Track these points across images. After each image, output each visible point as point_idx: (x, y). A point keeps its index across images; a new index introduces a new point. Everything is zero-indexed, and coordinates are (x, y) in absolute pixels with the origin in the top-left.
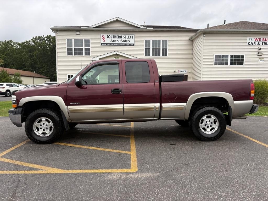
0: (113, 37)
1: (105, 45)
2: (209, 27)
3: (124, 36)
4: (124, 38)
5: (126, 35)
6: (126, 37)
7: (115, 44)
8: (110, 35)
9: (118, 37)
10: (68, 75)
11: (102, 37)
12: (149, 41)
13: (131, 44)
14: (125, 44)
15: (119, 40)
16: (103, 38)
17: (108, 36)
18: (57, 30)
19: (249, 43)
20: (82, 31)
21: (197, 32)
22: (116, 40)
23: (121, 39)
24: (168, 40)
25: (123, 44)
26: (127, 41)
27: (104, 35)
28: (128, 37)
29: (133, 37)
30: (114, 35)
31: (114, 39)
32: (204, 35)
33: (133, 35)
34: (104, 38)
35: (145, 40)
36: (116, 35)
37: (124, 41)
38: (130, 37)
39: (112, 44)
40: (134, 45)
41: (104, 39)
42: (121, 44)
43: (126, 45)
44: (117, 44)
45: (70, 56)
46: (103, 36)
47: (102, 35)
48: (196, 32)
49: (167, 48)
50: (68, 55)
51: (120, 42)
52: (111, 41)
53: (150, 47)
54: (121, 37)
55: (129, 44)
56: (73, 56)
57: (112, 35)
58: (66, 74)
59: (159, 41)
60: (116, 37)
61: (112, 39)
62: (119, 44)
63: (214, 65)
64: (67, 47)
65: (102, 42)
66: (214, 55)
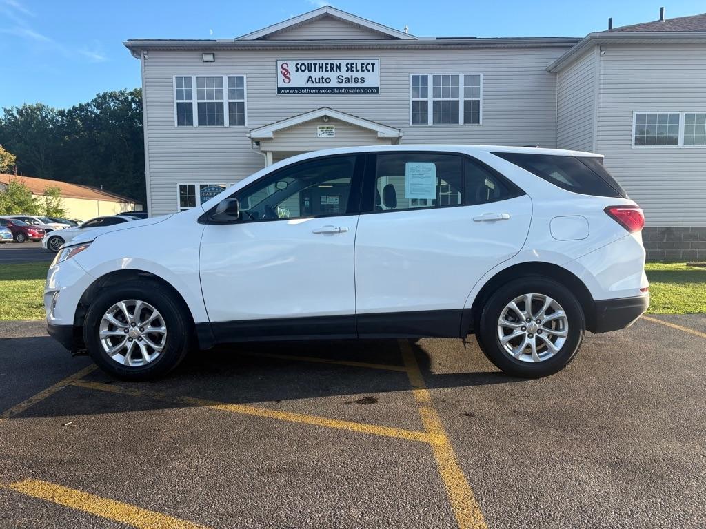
0: (313, 66)
1: (289, 93)
2: (613, 28)
3: (348, 64)
4: (347, 71)
5: (354, 62)
6: (354, 68)
7: (320, 88)
8: (306, 63)
9: (329, 68)
10: (181, 186)
11: (280, 69)
12: (425, 78)
13: (368, 88)
14: (352, 88)
15: (333, 75)
16: (284, 71)
17: (299, 66)
18: (144, 50)
20: (220, 50)
21: (572, 49)
22: (323, 78)
23: (338, 73)
24: (481, 75)
25: (345, 88)
26: (356, 80)
27: (285, 62)
28: (359, 68)
29: (376, 67)
30: (317, 62)
31: (316, 75)
32: (601, 51)
33: (376, 62)
34: (287, 71)
35: (411, 75)
36: (324, 62)
37: (348, 80)
38: (365, 68)
39: (310, 89)
40: (377, 90)
41: (288, 75)
42: (337, 88)
43: (354, 91)
44: (325, 88)
45: (185, 129)
46: (285, 66)
47: (280, 63)
48: (571, 46)
49: (481, 99)
50: (178, 124)
51: (334, 84)
52: (308, 81)
53: (427, 97)
54: (338, 67)
55: (364, 88)
56: (195, 129)
57: (310, 62)
58: (175, 182)
59: (455, 79)
60: (322, 67)
61: (310, 74)
62: (333, 90)
63: (633, 146)
64: (176, 101)
65: (281, 85)
66: (635, 113)
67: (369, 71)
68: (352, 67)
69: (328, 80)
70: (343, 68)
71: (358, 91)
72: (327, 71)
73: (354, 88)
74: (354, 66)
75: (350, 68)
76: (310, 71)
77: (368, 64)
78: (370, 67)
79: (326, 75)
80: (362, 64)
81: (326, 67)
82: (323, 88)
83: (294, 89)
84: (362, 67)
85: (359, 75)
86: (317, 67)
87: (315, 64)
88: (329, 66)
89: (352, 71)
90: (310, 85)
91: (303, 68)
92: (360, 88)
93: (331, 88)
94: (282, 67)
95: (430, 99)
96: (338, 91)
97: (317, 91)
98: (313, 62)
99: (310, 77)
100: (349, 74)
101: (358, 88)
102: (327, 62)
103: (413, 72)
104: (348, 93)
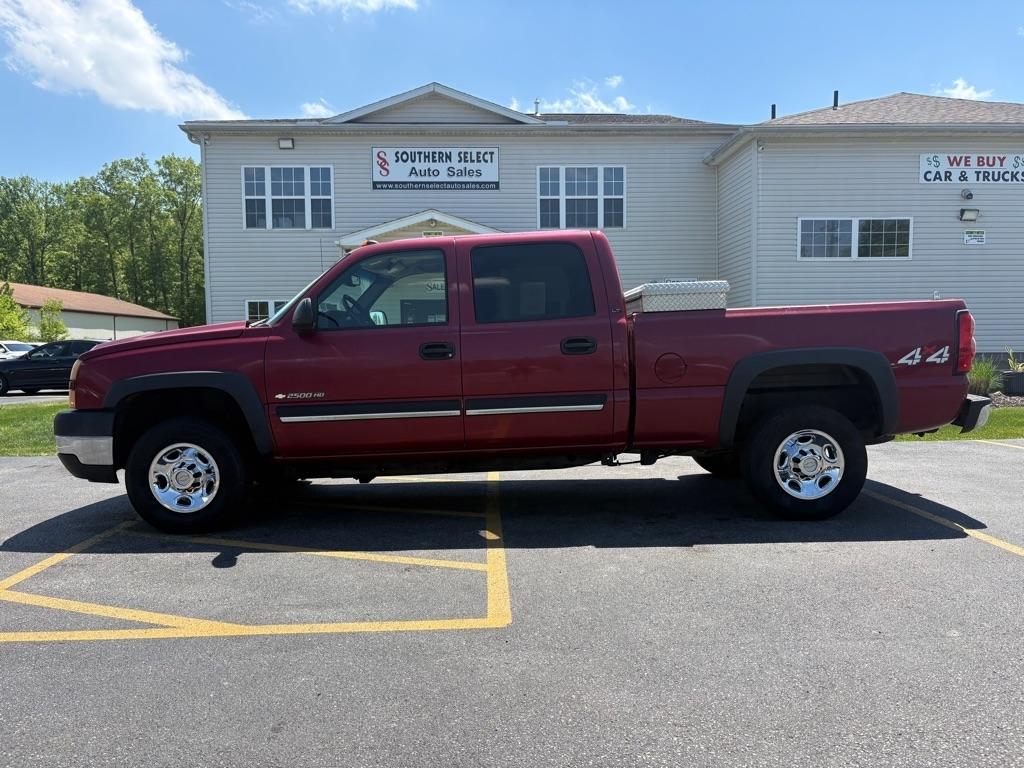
0: (417, 156)
1: (388, 188)
2: (777, 116)
3: (460, 153)
4: (460, 161)
5: (469, 150)
6: (469, 158)
7: (426, 183)
8: (408, 151)
9: (437, 158)
10: (250, 304)
11: (376, 159)
12: (555, 173)
13: (485, 183)
14: (466, 183)
15: (442, 167)
16: (380, 161)
17: (399, 155)
18: (206, 134)
19: (929, 176)
20: (301, 135)
21: (734, 136)
22: (429, 170)
23: (449, 164)
24: (625, 167)
25: (458, 183)
26: (470, 173)
28: (474, 157)
29: (495, 157)
30: (422, 150)
31: (421, 166)
32: (759, 146)
33: (495, 150)
34: (384, 161)
35: (538, 167)
36: (431, 150)
37: (461, 173)
38: (481, 159)
39: (414, 183)
40: (497, 185)
41: (386, 166)
42: (447, 183)
43: (468, 186)
44: (432, 183)
45: (256, 232)
46: (382, 155)
47: (376, 151)
48: (731, 134)
49: (624, 197)
50: (248, 226)
51: (443, 177)
52: (411, 173)
53: (558, 194)
54: (449, 157)
55: (480, 183)
56: (269, 232)
57: (413, 150)
58: (243, 298)
59: (593, 172)
60: (428, 157)
61: (413, 165)
62: (442, 185)
63: (799, 258)
64: (244, 197)
65: (378, 178)
66: (800, 219)
67: (486, 161)
68: (466, 157)
69: (435, 173)
70: (455, 158)
71: (473, 186)
72: (434, 161)
73: (469, 183)
74: (469, 156)
75: (463, 158)
76: (413, 161)
77: (486, 153)
78: (488, 157)
79: (433, 166)
80: (478, 153)
81: (434, 157)
82: (430, 183)
83: (394, 183)
84: (478, 157)
85: (474, 166)
86: (422, 156)
87: (420, 153)
88: (437, 156)
89: (466, 161)
90: (413, 178)
91: (405, 157)
92: (476, 183)
93: (440, 183)
94: (379, 157)
95: (563, 197)
96: (449, 186)
97: (422, 186)
98: (417, 150)
99: (414, 168)
100: (462, 165)
101: (473, 183)
102: (434, 150)
103: (540, 164)
104: (461, 189)
